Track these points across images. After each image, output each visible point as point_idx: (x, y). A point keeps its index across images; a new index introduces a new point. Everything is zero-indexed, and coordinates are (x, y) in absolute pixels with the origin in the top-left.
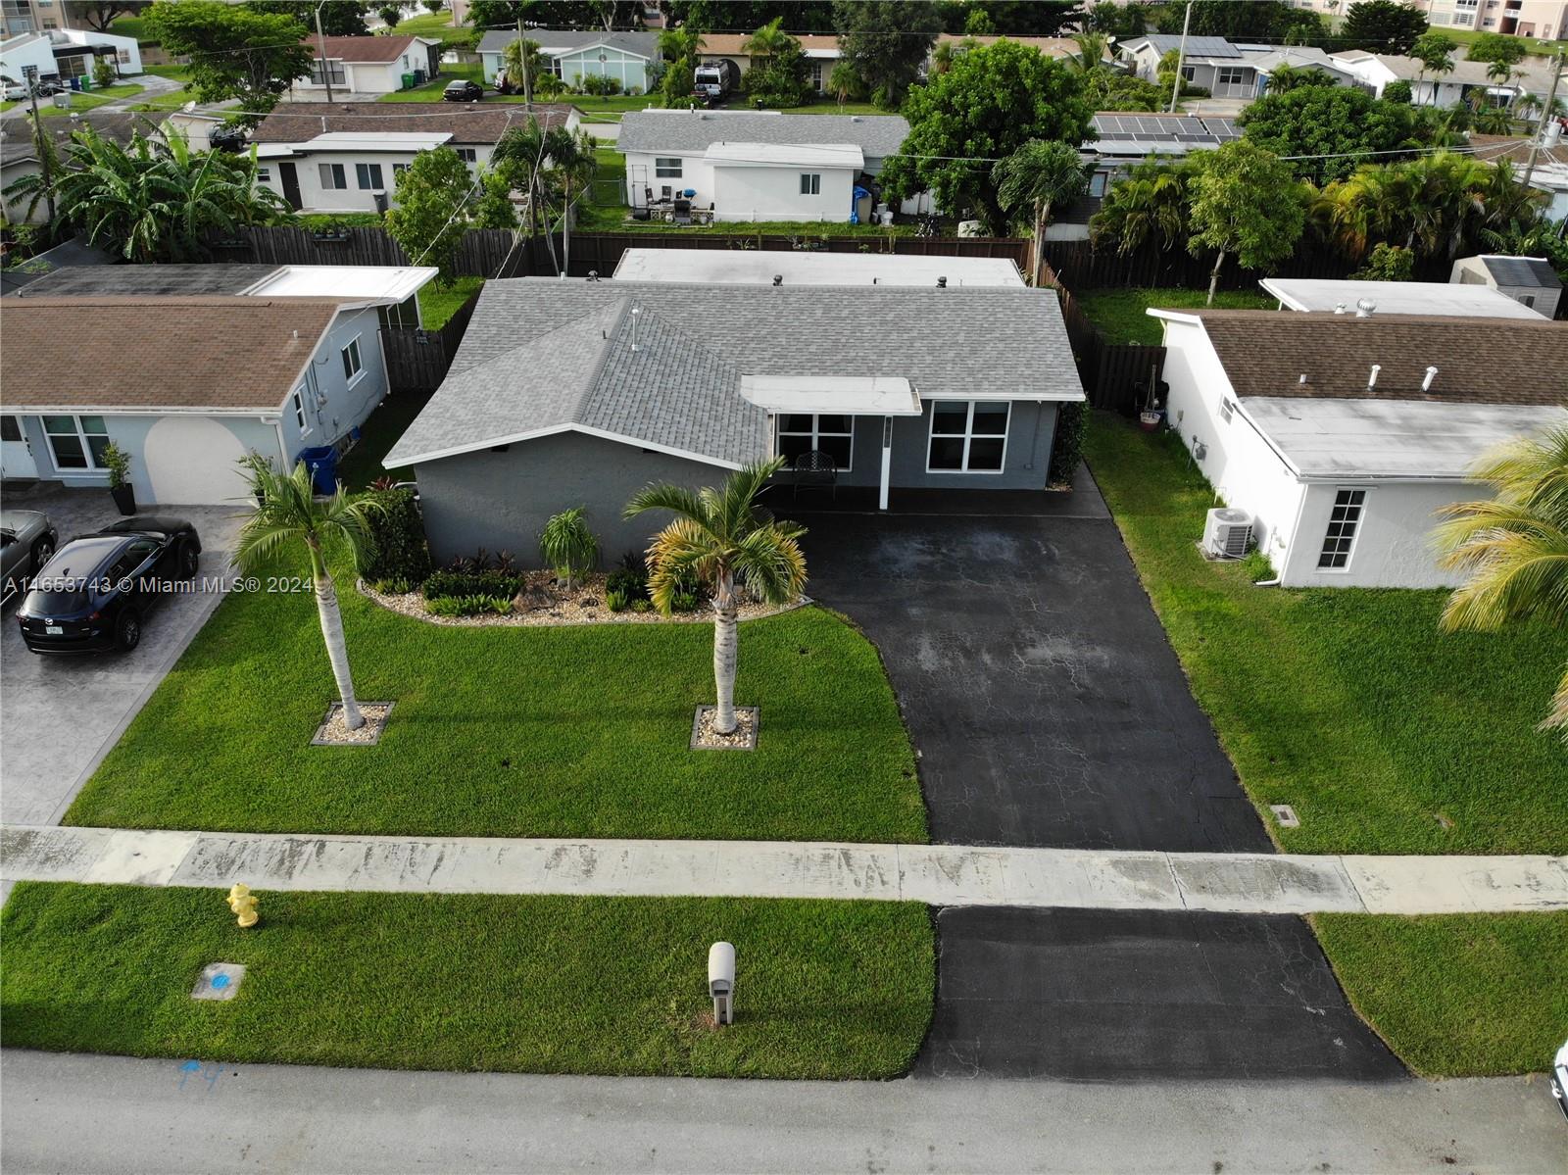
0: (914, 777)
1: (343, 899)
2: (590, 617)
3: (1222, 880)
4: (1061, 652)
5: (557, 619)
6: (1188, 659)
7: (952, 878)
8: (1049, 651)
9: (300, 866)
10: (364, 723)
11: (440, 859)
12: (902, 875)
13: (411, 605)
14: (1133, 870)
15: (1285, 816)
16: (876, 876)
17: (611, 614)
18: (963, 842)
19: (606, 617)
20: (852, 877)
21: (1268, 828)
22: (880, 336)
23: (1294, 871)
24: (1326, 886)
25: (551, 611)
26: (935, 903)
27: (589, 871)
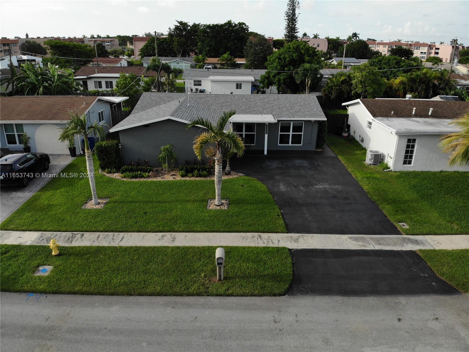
0: (281, 216)
2: (174, 178)
3: (386, 242)
4: (325, 186)
5: (163, 179)
6: (366, 188)
7: (296, 242)
8: (321, 186)
9: (75, 240)
10: (99, 203)
11: (123, 238)
12: (279, 241)
13: (117, 176)
14: (356, 240)
15: (404, 225)
16: (270, 241)
17: (180, 177)
18: (299, 233)
19: (179, 178)
20: (262, 242)
21: (399, 229)
22: (263, 105)
23: (409, 239)
24: (421, 243)
25: (161, 177)
26: (291, 248)
27: (174, 241)
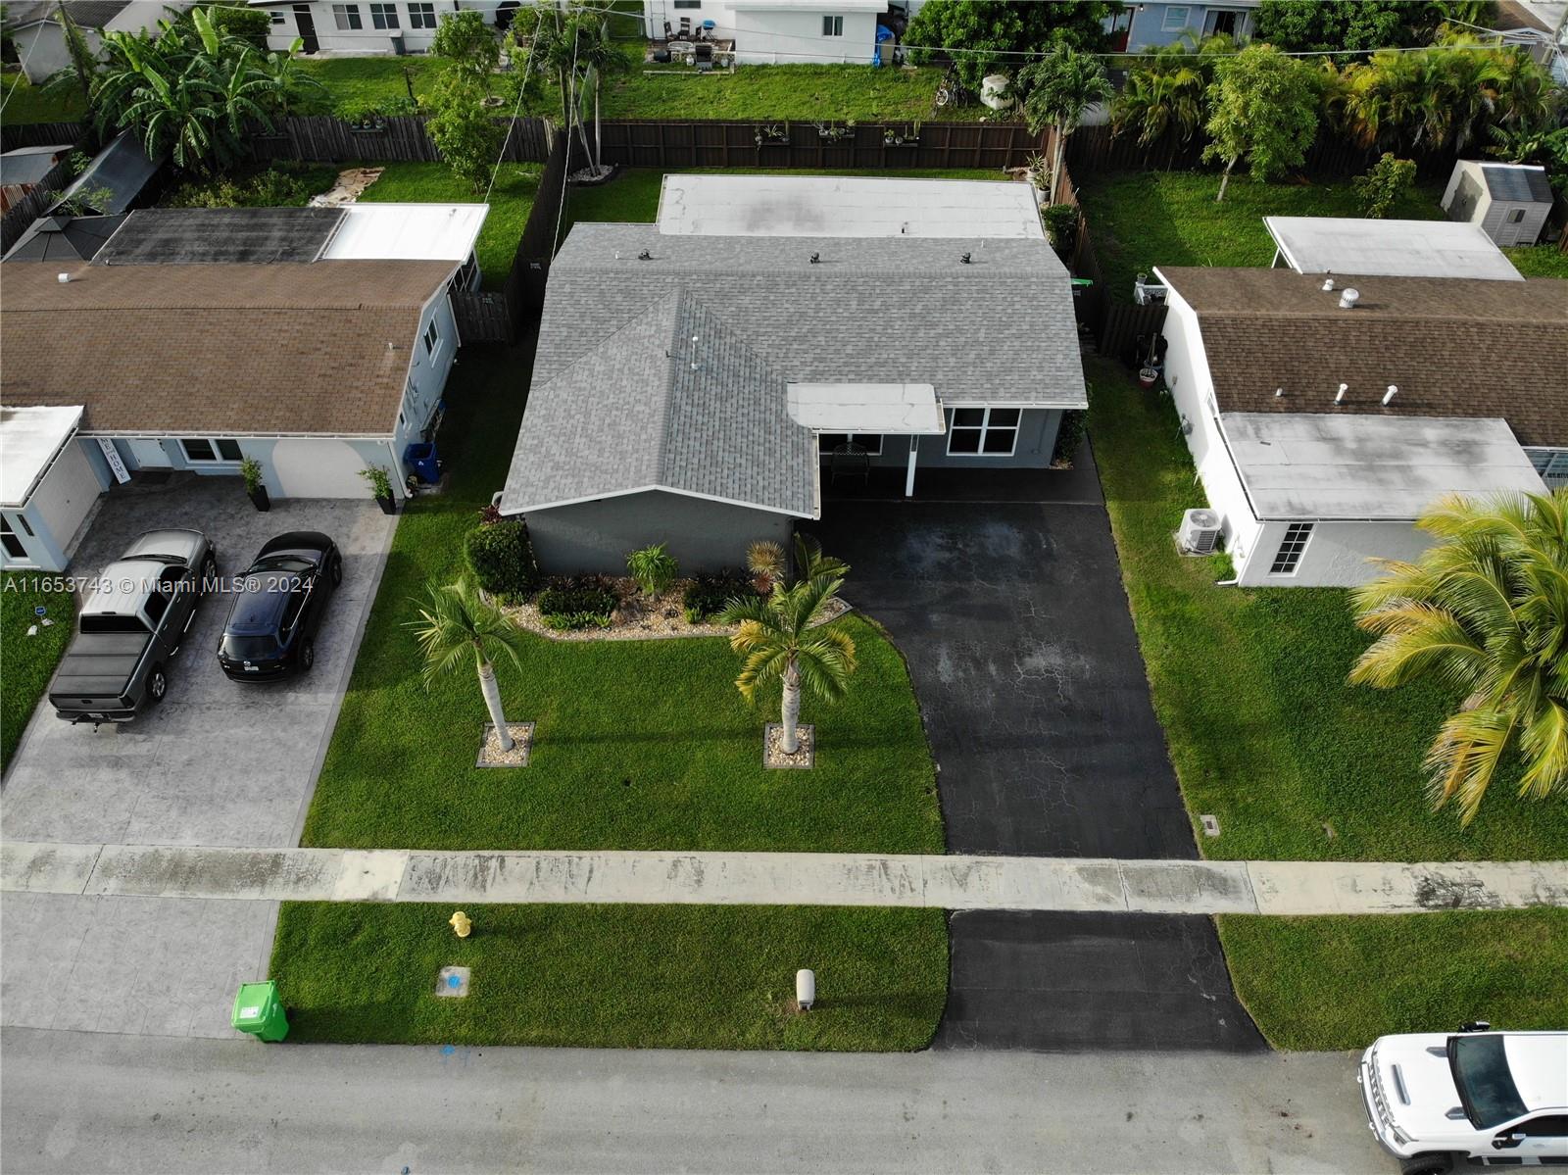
0: (934, 793)
1: (527, 910)
2: (674, 629)
3: (1157, 884)
4: (1052, 662)
6: (1152, 667)
7: (961, 885)
8: (1044, 660)
9: (489, 881)
10: (514, 743)
11: (591, 871)
12: (925, 882)
13: (527, 616)
14: (1092, 876)
15: (1210, 826)
16: (907, 884)
17: (689, 626)
18: (970, 852)
19: (687, 630)
20: (889, 886)
21: (1196, 836)
22: (909, 334)
24: (1231, 889)
25: (642, 623)
26: (949, 907)
27: (699, 881)
